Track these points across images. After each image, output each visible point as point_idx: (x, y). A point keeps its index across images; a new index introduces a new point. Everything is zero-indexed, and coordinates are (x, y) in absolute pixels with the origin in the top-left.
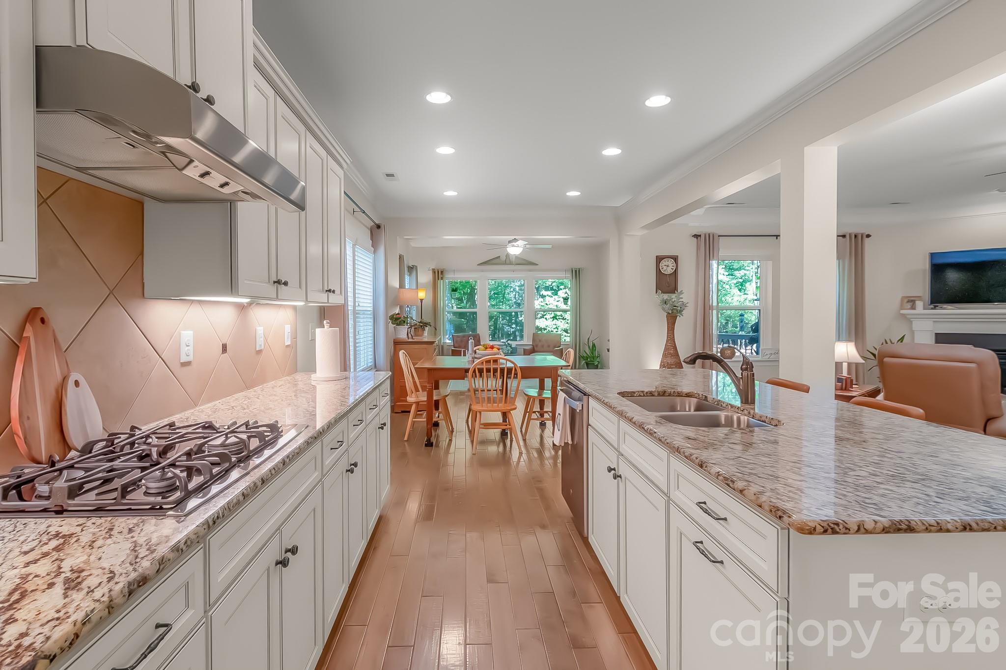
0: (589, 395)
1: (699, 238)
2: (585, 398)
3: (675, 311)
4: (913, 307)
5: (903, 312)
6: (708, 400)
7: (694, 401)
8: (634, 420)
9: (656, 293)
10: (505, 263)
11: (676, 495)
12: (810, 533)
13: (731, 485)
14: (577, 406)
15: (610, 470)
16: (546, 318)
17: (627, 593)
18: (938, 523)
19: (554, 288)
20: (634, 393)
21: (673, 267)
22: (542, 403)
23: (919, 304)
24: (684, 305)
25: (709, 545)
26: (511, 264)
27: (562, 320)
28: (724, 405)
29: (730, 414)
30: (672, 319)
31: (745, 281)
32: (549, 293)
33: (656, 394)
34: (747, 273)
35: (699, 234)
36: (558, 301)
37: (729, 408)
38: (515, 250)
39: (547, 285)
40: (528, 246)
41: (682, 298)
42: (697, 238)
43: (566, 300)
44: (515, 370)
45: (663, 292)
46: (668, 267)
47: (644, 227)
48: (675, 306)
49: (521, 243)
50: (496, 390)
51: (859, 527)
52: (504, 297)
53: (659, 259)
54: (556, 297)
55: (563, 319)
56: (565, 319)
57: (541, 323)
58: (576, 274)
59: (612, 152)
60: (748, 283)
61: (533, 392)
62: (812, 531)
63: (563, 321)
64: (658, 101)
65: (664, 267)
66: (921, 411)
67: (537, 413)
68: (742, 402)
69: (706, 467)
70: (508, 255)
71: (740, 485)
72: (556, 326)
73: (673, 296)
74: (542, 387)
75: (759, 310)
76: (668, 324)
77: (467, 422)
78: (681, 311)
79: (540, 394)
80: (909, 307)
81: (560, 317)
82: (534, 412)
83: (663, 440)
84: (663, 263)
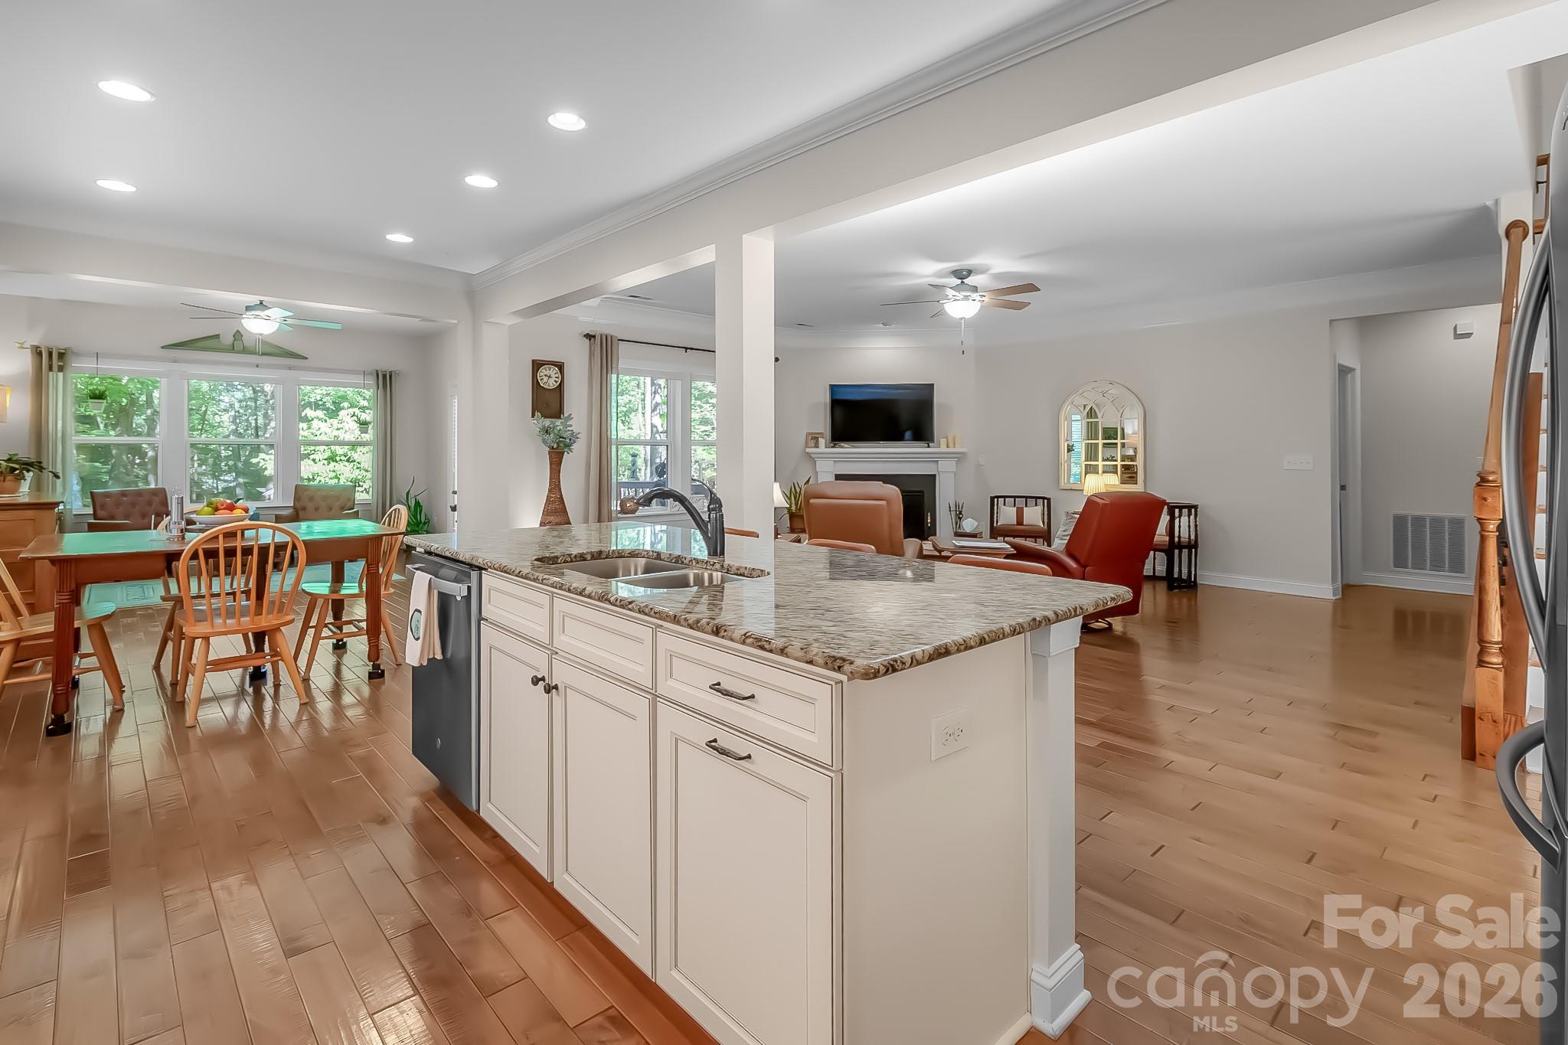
0: (480, 569)
1: (592, 339)
2: (474, 574)
3: (562, 445)
4: (817, 446)
5: (808, 450)
6: (662, 557)
7: (642, 562)
8: (587, 592)
9: (533, 417)
10: (232, 349)
11: (668, 687)
12: (875, 677)
13: (766, 646)
14: (458, 590)
15: (536, 681)
16: (314, 460)
17: (567, 870)
18: (965, 641)
19: (328, 405)
20: (557, 558)
21: (557, 379)
22: (338, 607)
23: (822, 441)
24: (574, 437)
25: (727, 741)
26: (245, 351)
27: (346, 464)
28: (687, 561)
29: (700, 572)
30: (556, 457)
31: (631, 411)
32: (320, 413)
33: (589, 557)
34: (633, 399)
35: (593, 334)
36: (338, 429)
37: (694, 563)
38: (260, 326)
39: (312, 400)
40: (289, 321)
41: (571, 426)
42: (590, 340)
43: (363, 425)
44: (294, 547)
45: (545, 416)
46: (549, 378)
47: (517, 313)
48: (563, 438)
49: (276, 313)
50: (234, 594)
51: (912, 658)
52: (203, 419)
53: (537, 365)
54: (335, 422)
55: (348, 461)
56: (354, 461)
57: (307, 469)
58: (385, 380)
59: (481, 181)
60: (633, 414)
61: (322, 588)
62: (876, 674)
63: (350, 466)
64: (566, 121)
65: (544, 377)
66: (873, 547)
67: (330, 626)
68: (709, 554)
69: (725, 631)
70: (238, 335)
71: (779, 643)
72: (334, 474)
73: (558, 422)
74: (338, 577)
75: (667, 446)
76: (551, 464)
77: (157, 667)
78: (568, 446)
79: (335, 590)
80: (813, 445)
81: (343, 458)
82: (326, 626)
83: (647, 610)
84: (543, 372)
